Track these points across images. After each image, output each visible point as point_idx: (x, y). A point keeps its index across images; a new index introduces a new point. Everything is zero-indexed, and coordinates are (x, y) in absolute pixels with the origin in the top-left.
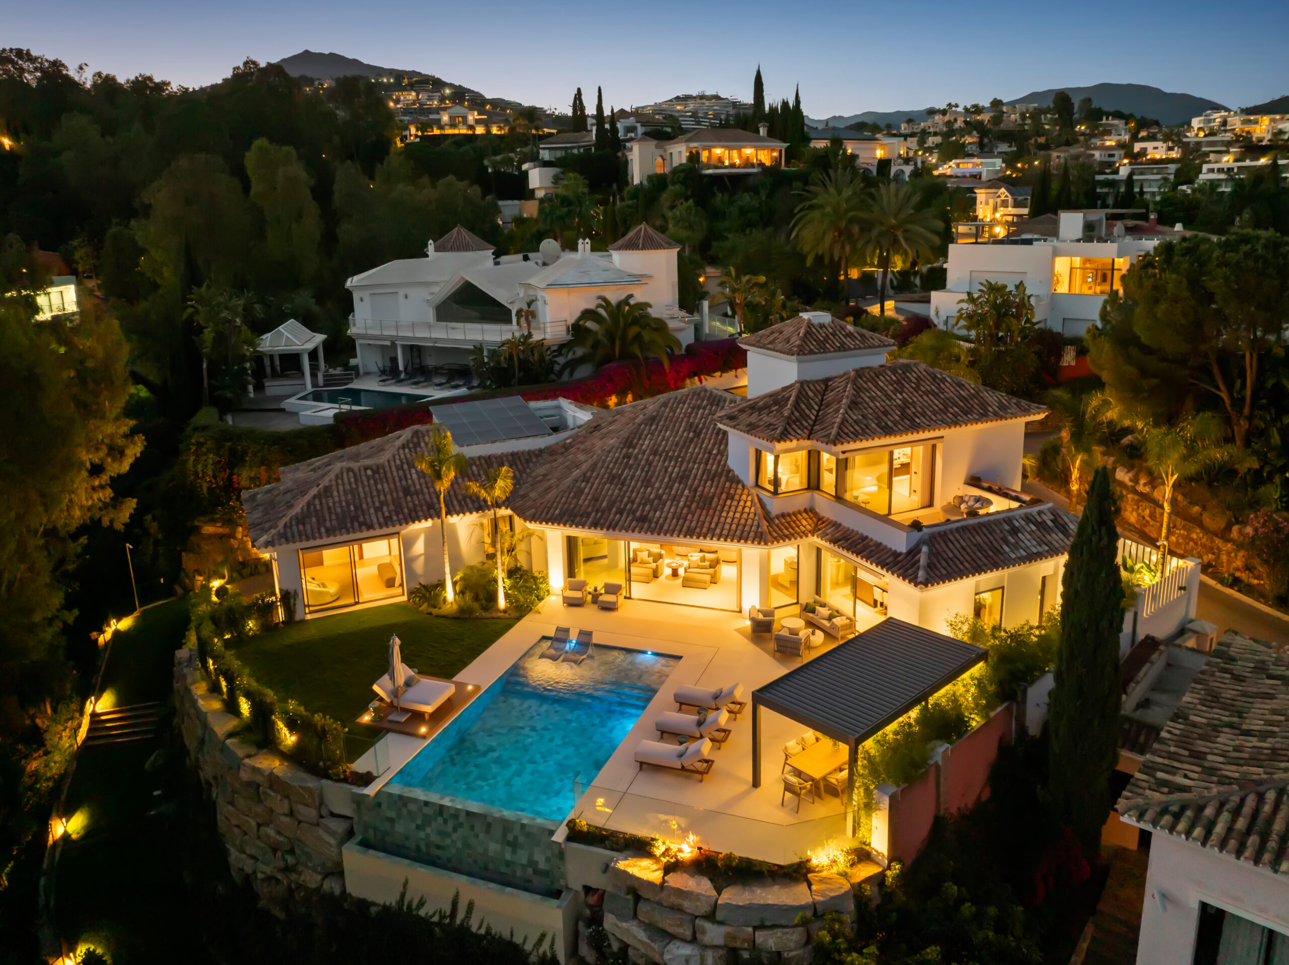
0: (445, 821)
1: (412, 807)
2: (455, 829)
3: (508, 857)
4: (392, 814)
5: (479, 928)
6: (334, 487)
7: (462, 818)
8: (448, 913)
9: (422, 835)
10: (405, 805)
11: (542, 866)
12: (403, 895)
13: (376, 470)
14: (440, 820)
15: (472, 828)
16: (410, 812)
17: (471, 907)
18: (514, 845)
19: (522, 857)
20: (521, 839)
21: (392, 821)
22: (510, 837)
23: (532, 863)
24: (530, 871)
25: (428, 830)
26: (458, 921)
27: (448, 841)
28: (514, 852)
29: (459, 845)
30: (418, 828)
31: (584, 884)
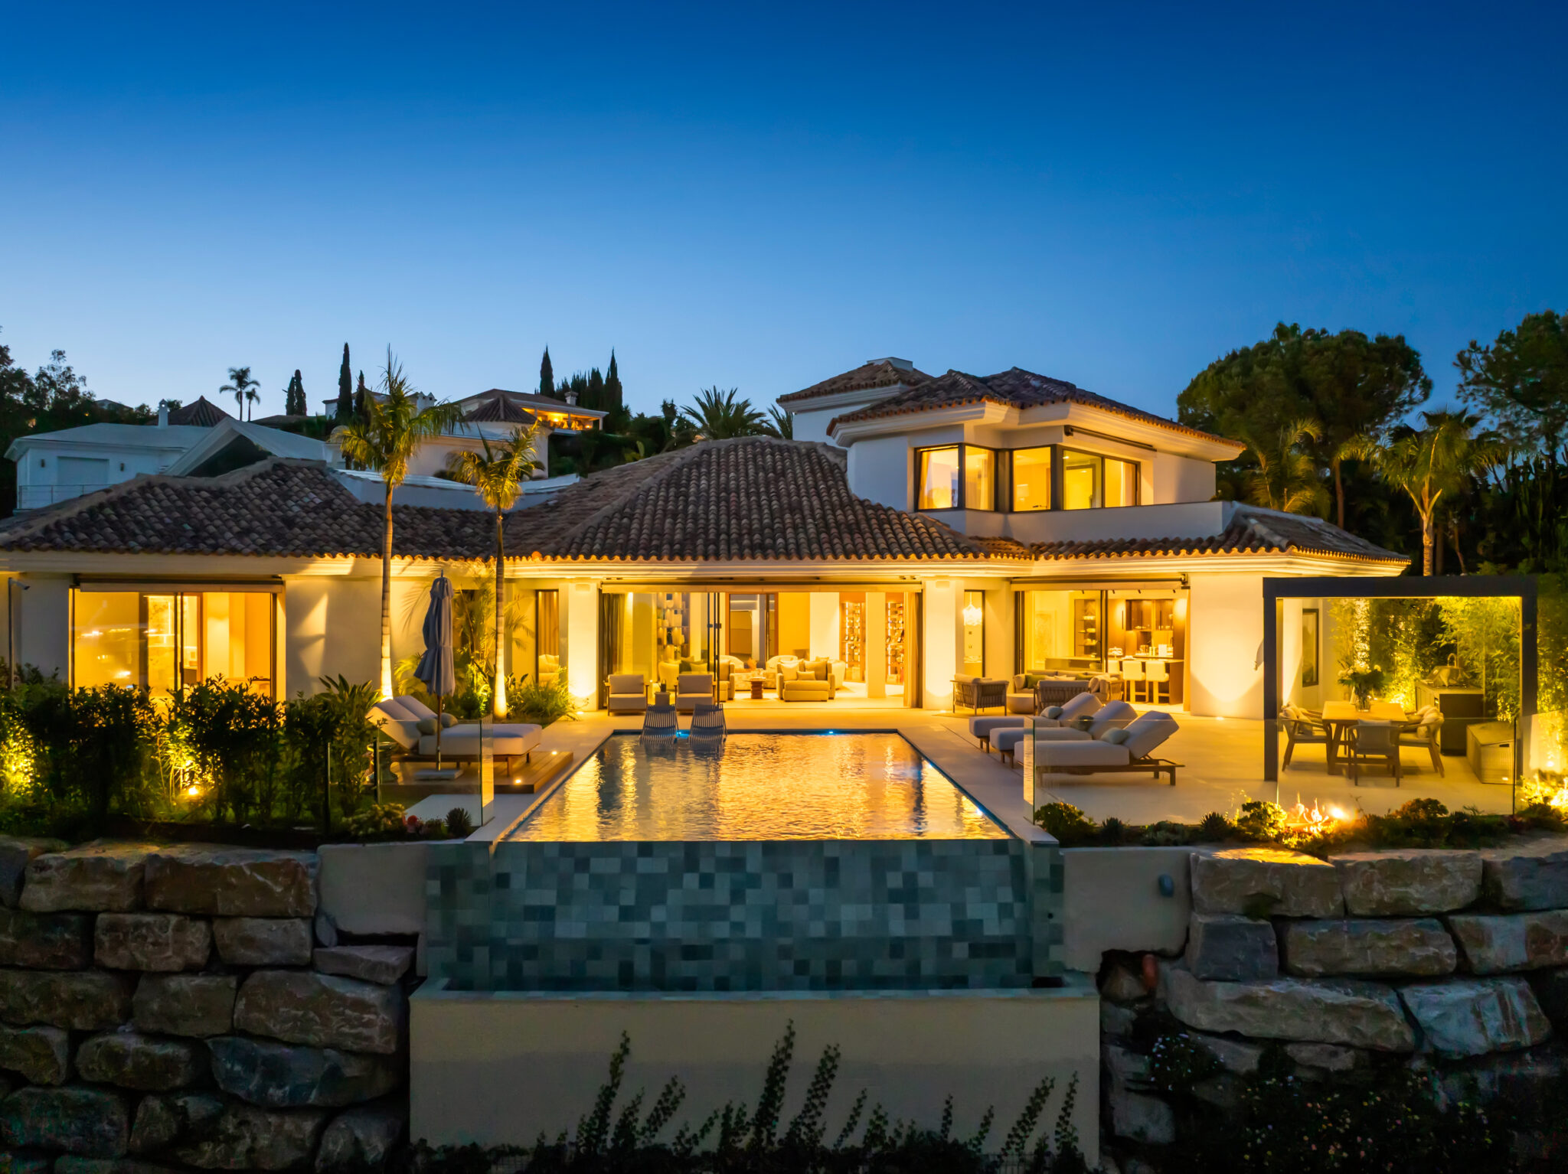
0: (706, 881)
1: (598, 865)
2: (737, 896)
3: (898, 927)
4: (547, 897)
5: (849, 1129)
6: (141, 500)
7: (753, 864)
8: (750, 1115)
9: (640, 929)
10: (582, 865)
11: (994, 928)
12: (607, 1095)
13: (219, 493)
14: (691, 880)
15: (786, 880)
16: (597, 880)
17: (826, 1071)
18: (909, 896)
19: (937, 921)
20: (925, 879)
21: (546, 914)
22: (894, 880)
23: (962, 928)
24: (960, 950)
25: (658, 914)
26: (781, 1129)
27: (721, 930)
29: (754, 931)
30: (626, 914)
31: (1107, 948)
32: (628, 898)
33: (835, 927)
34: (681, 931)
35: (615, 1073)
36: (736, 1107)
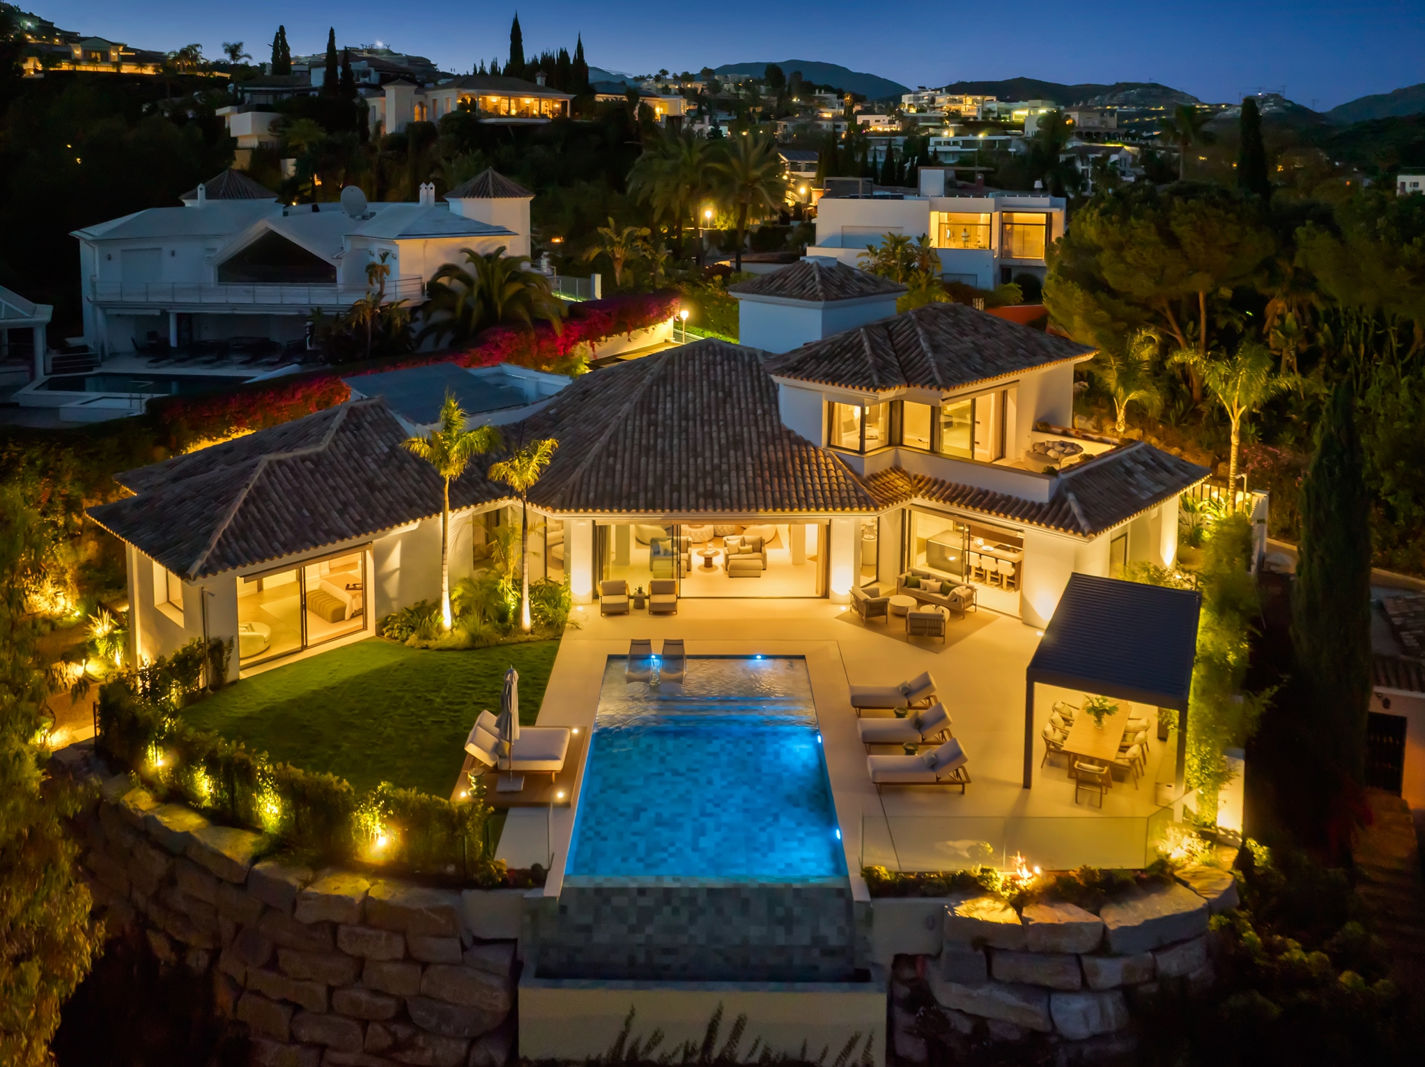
0: (676, 911)
1: (618, 901)
2: (692, 920)
3: (781, 939)
4: (586, 919)
5: (751, 1053)
6: (269, 487)
7: (701, 900)
8: (699, 1045)
9: (639, 938)
10: (607, 900)
11: (834, 941)
12: (623, 1037)
13: (318, 459)
14: (667, 910)
15: (720, 911)
16: (616, 909)
17: (739, 1026)
18: (788, 922)
19: (803, 936)
20: (797, 911)
21: (587, 929)
22: (780, 912)
23: (817, 941)
24: (816, 953)
25: (649, 930)
26: (716, 1053)
27: (684, 939)
28: (789, 931)
29: (701, 940)
30: (632, 930)
31: (898, 952)
32: (633, 920)
33: (746, 938)
34: (661, 939)
35: (628, 1023)
36: (691, 1042)
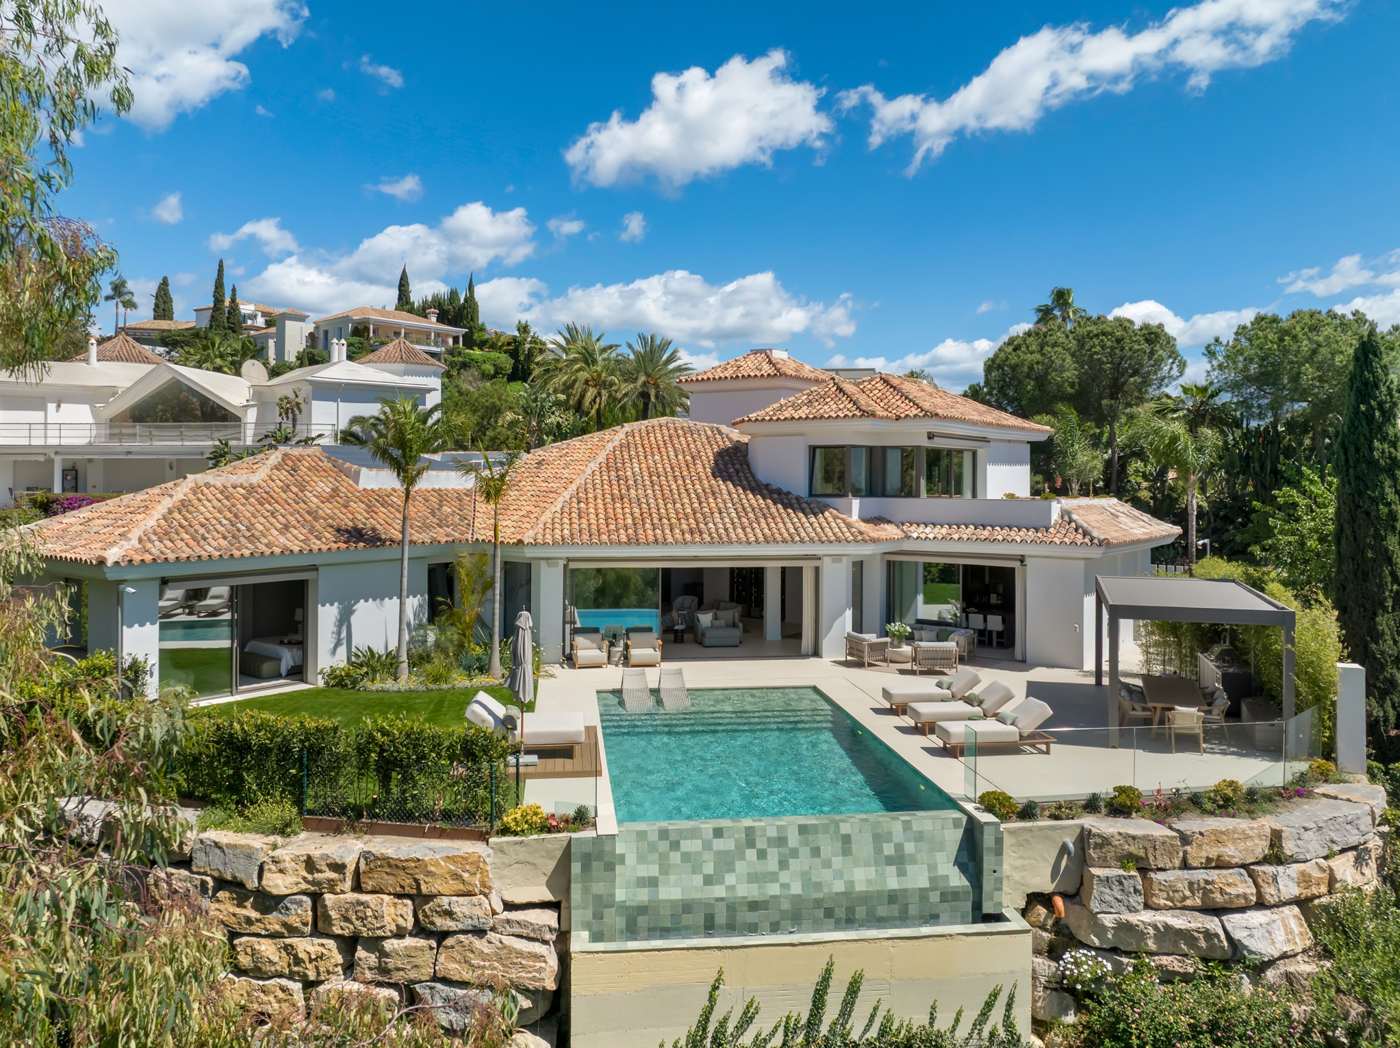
0: (762, 855)
2: (783, 864)
3: (893, 883)
4: (653, 870)
5: (868, 1028)
14: (751, 854)
15: (816, 852)
17: (854, 986)
18: (899, 861)
19: (918, 878)
20: (909, 848)
22: (889, 849)
23: (936, 883)
26: (824, 1030)
31: (1030, 891)
32: (709, 869)
33: (851, 884)
34: (747, 891)
36: (793, 1015)
